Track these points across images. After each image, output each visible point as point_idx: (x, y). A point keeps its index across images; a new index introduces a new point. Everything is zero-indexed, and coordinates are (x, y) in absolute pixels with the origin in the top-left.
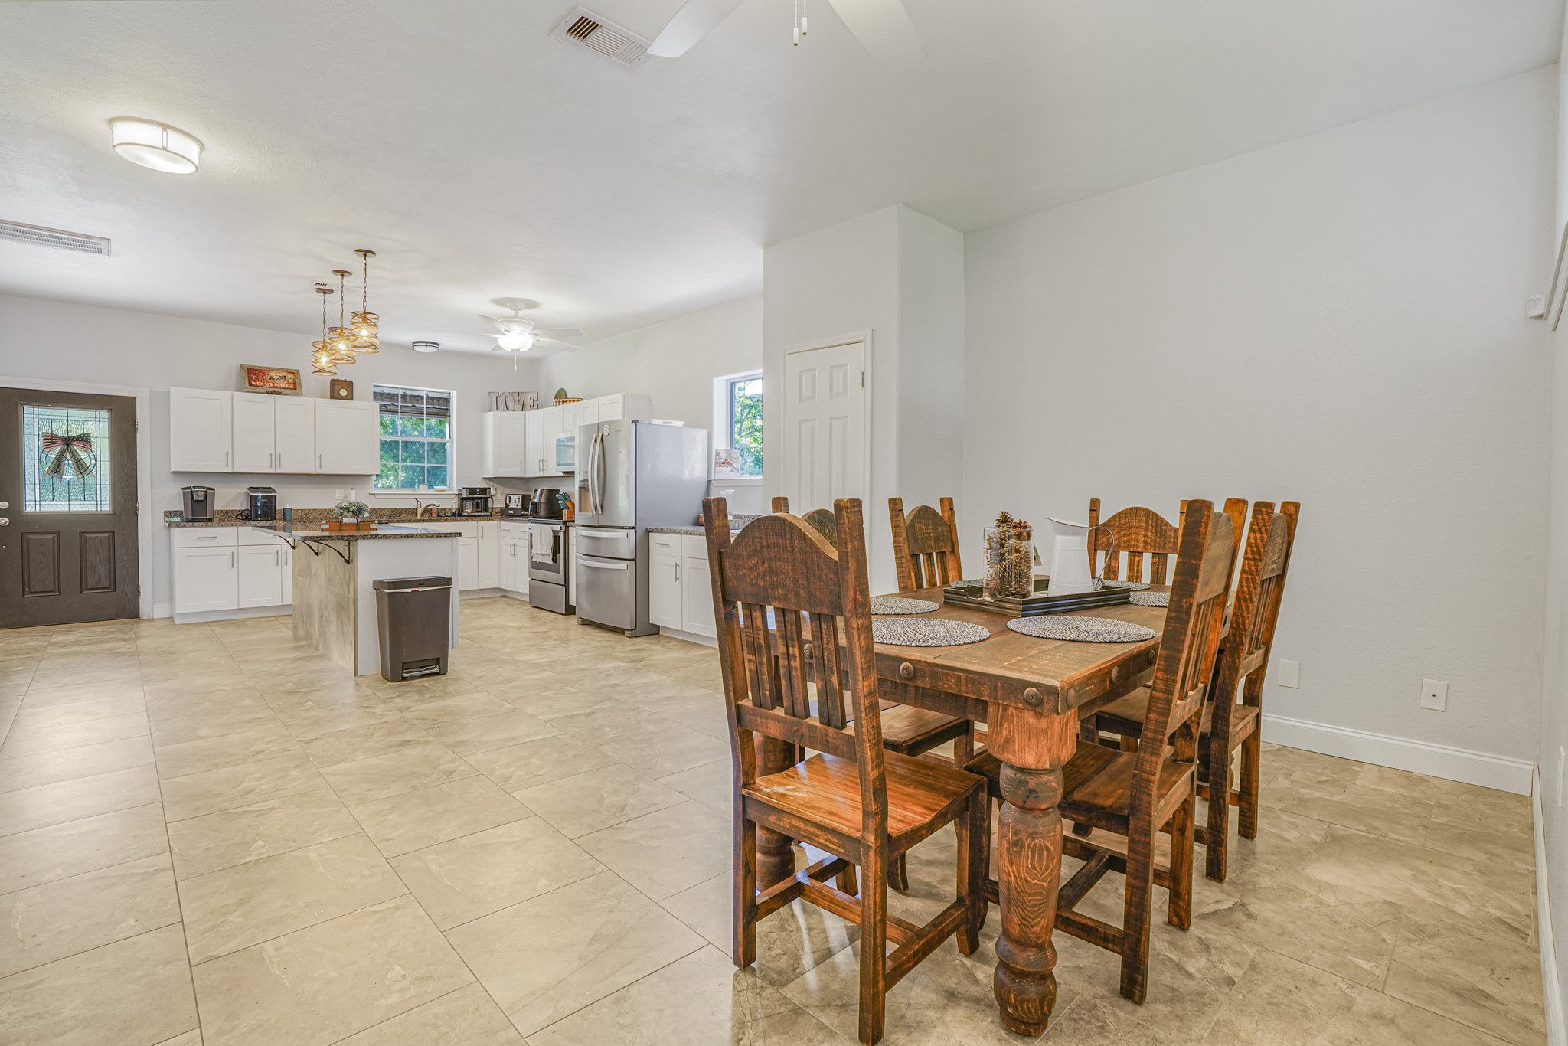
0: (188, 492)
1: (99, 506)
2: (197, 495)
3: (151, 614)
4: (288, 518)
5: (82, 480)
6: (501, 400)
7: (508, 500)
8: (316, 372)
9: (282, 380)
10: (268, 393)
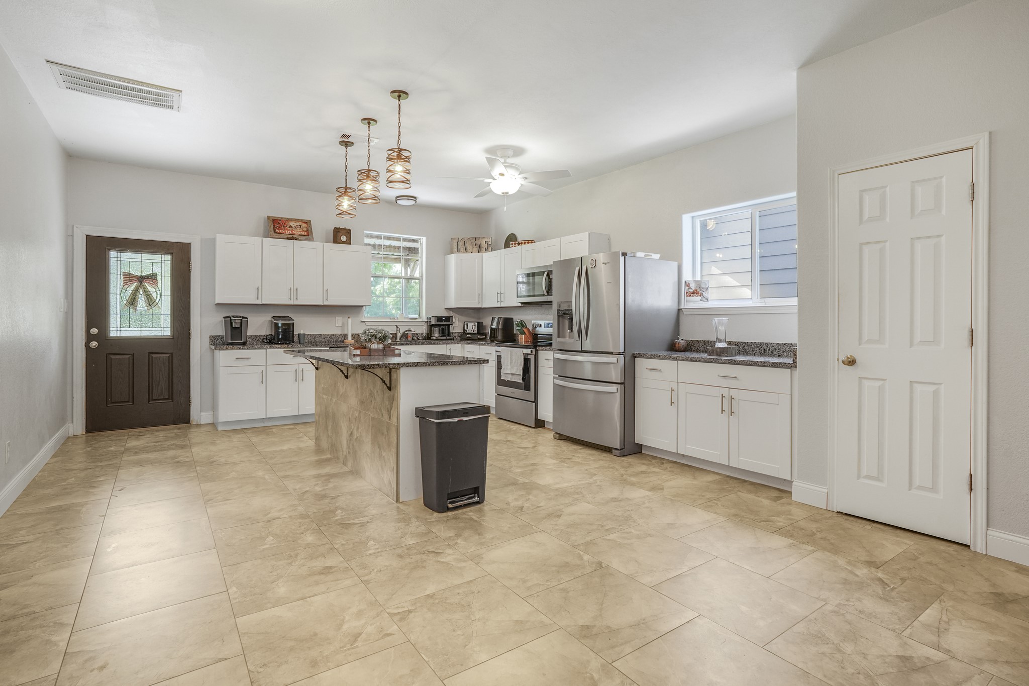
0: (228, 320)
1: (163, 331)
2: (235, 322)
3: (199, 421)
4: (302, 341)
5: (151, 310)
6: (461, 244)
7: (466, 326)
8: (340, 214)
9: (298, 229)
10: (288, 239)
